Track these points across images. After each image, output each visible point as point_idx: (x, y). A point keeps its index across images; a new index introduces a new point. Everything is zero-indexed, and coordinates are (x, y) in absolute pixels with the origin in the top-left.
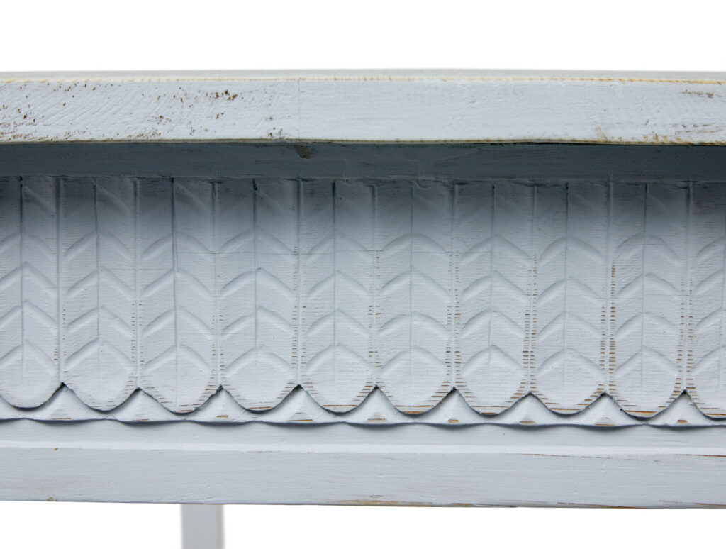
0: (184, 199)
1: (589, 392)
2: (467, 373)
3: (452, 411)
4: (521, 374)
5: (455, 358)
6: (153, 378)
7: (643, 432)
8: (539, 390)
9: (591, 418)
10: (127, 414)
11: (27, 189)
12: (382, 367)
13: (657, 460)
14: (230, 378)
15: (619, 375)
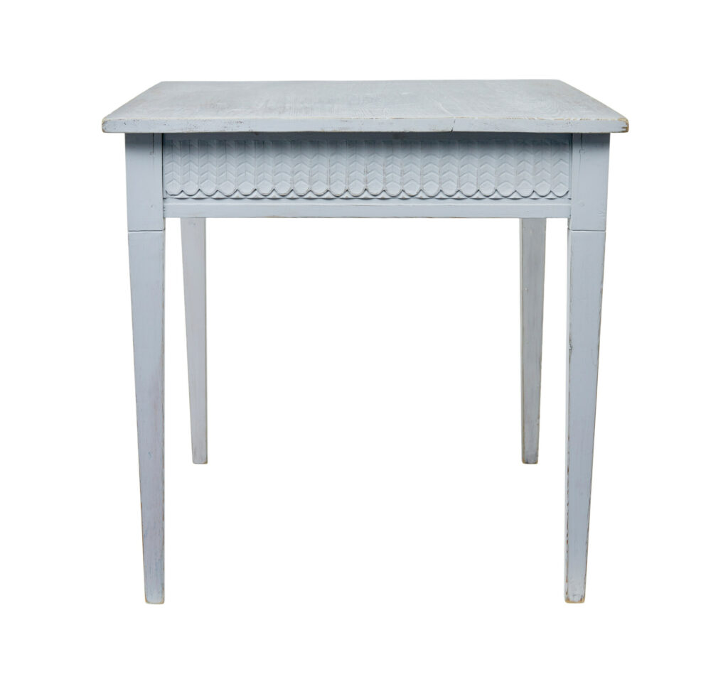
0: (229, 146)
1: (324, 190)
2: (295, 186)
3: (292, 195)
4: (308, 186)
5: (293, 182)
6: (221, 188)
7: (338, 200)
8: (313, 190)
9: (325, 196)
10: (215, 196)
11: (191, 143)
12: (275, 184)
13: (341, 206)
14: (239, 187)
15: (332, 186)
